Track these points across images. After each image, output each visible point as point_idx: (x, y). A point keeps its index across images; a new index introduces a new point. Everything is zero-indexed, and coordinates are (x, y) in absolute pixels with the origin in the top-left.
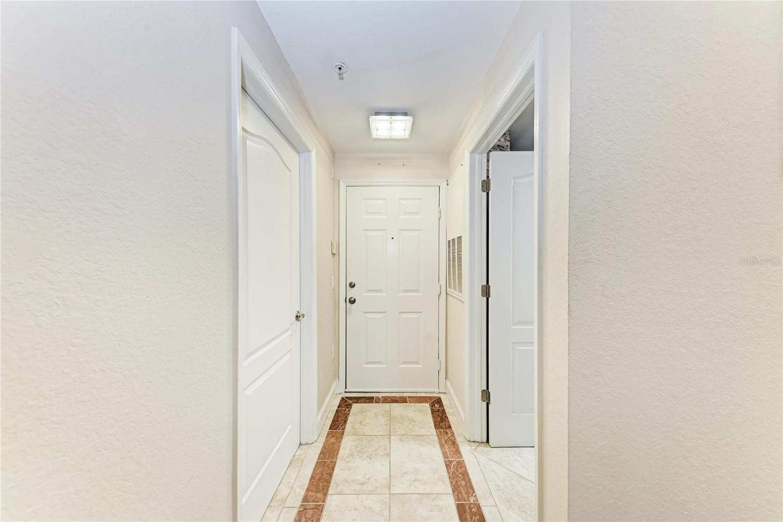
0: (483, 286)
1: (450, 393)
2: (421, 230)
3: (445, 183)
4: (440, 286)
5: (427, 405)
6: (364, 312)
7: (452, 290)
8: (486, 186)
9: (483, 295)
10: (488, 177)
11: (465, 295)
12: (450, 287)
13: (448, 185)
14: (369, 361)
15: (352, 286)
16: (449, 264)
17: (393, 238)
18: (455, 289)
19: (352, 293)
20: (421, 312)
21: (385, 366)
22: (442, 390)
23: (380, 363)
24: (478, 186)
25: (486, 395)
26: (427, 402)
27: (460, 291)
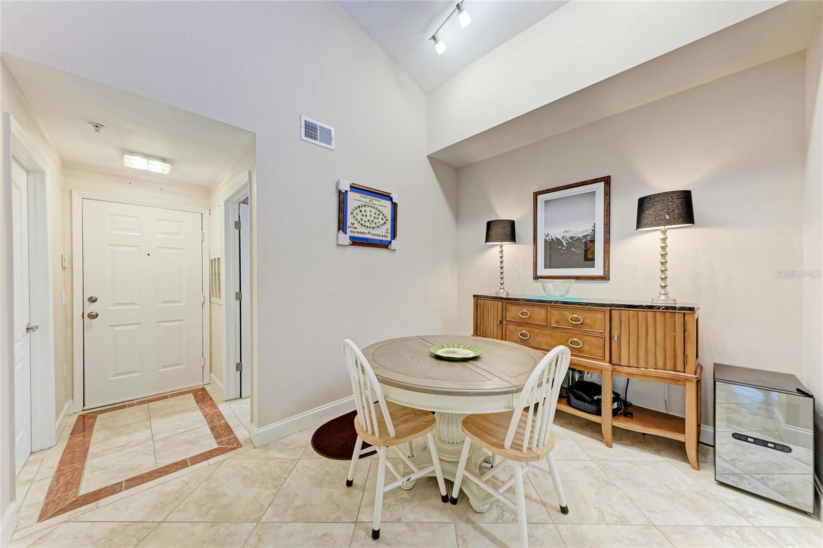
0: (236, 293)
1: (215, 383)
2: (182, 249)
3: (208, 212)
4: (204, 296)
5: (191, 394)
6: (111, 326)
7: (214, 299)
8: (238, 225)
9: (237, 299)
10: (240, 220)
11: (223, 301)
12: (213, 296)
13: (210, 214)
14: (118, 373)
15: (93, 300)
16: (212, 278)
17: (149, 254)
18: (216, 297)
19: (91, 308)
20: (183, 320)
21: (139, 374)
22: (206, 381)
23: (134, 372)
24: (232, 225)
25: (239, 367)
26: (191, 393)
27: (220, 298)
